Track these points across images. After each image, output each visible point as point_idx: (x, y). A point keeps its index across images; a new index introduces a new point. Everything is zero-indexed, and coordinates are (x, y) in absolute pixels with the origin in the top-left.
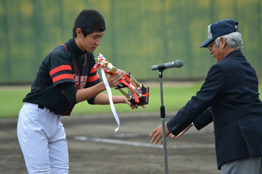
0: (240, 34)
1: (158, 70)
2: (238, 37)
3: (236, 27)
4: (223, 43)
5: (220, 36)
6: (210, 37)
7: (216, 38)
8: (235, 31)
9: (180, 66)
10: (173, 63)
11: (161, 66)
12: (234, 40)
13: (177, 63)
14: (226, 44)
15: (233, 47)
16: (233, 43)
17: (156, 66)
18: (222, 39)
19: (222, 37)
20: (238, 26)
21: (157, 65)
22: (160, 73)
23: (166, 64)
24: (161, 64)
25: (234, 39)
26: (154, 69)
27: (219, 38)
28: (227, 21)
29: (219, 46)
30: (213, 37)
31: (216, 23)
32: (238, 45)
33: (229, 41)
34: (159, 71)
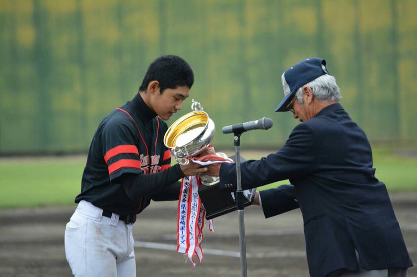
0: (332, 77)
1: (233, 134)
2: (330, 82)
3: (323, 67)
4: (308, 96)
5: (301, 86)
6: (287, 91)
7: (296, 90)
8: (324, 73)
9: (267, 126)
10: (256, 122)
11: (238, 127)
12: (324, 88)
13: (263, 123)
14: (314, 96)
15: (325, 99)
16: (324, 92)
17: (230, 127)
18: (306, 89)
19: (305, 86)
20: (326, 65)
21: (232, 126)
22: (236, 138)
23: (246, 124)
24: (238, 124)
25: (324, 86)
26: (226, 132)
27: (301, 89)
28: (308, 62)
29: (304, 102)
30: (291, 90)
31: (292, 68)
32: (332, 95)
33: (316, 90)
34: (235, 135)
